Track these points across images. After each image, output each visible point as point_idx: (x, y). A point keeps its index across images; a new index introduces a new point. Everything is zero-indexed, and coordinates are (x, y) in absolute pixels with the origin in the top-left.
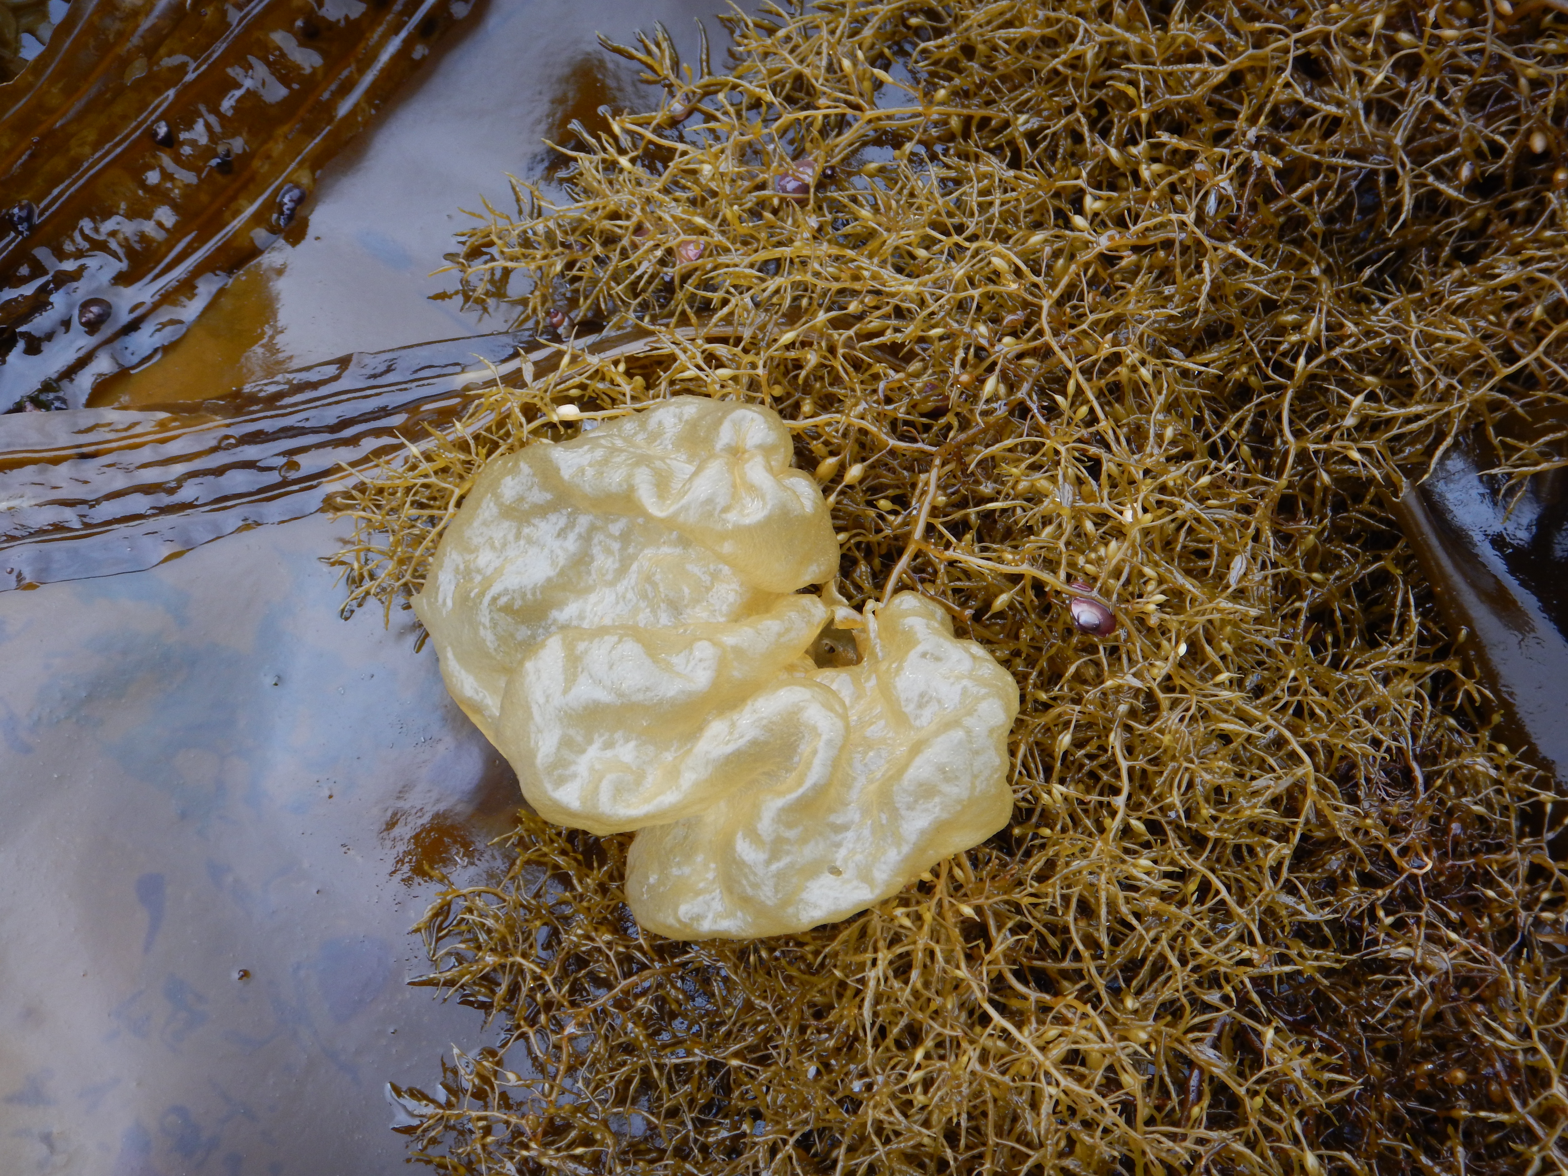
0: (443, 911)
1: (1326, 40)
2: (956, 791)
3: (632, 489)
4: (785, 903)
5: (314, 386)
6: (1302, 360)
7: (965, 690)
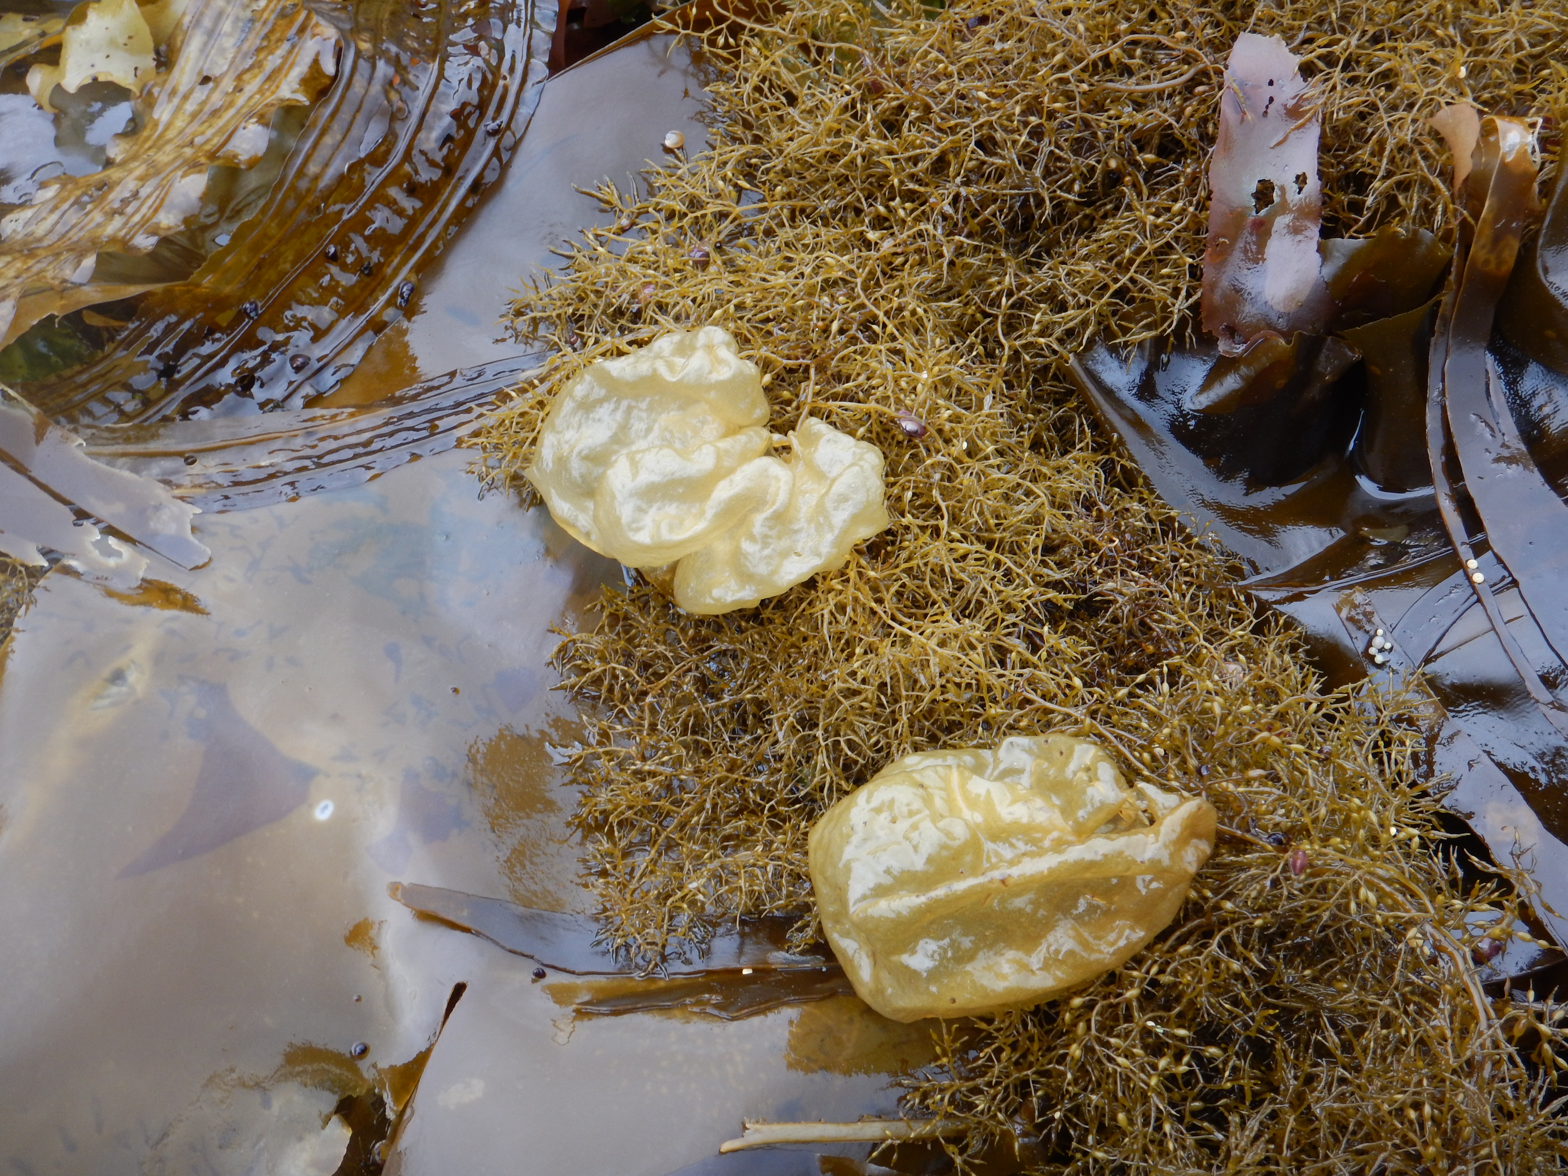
0: (563, 649)
1: (991, 125)
2: (860, 497)
3: (655, 370)
4: (774, 572)
5: (439, 387)
6: (1004, 300)
7: (854, 453)
